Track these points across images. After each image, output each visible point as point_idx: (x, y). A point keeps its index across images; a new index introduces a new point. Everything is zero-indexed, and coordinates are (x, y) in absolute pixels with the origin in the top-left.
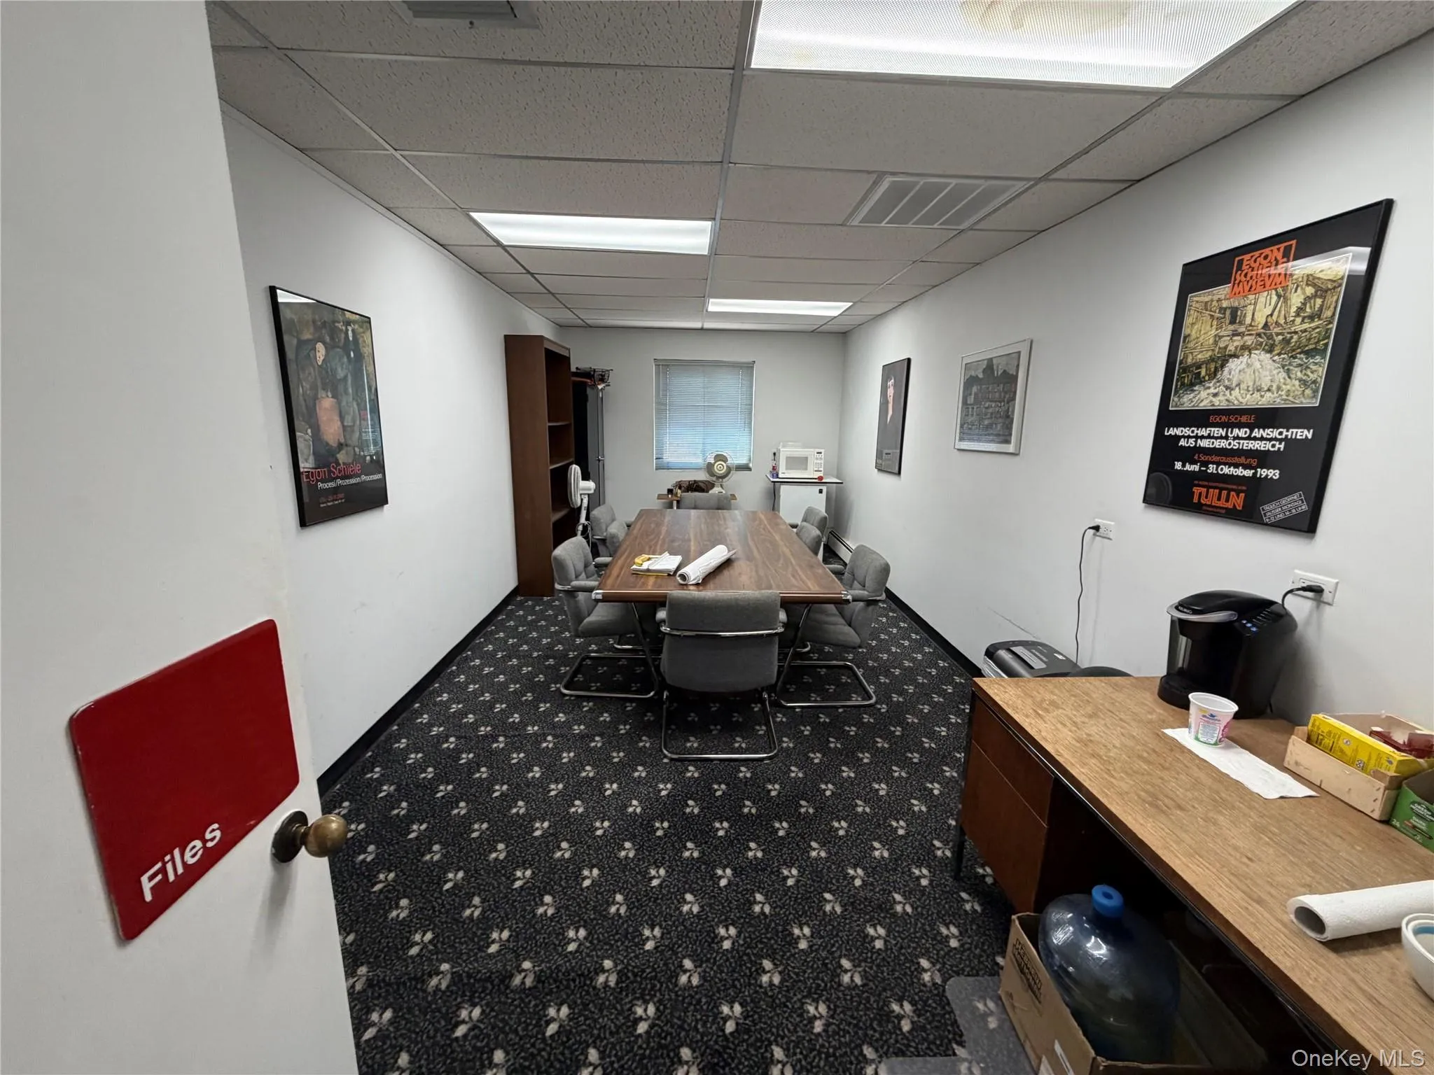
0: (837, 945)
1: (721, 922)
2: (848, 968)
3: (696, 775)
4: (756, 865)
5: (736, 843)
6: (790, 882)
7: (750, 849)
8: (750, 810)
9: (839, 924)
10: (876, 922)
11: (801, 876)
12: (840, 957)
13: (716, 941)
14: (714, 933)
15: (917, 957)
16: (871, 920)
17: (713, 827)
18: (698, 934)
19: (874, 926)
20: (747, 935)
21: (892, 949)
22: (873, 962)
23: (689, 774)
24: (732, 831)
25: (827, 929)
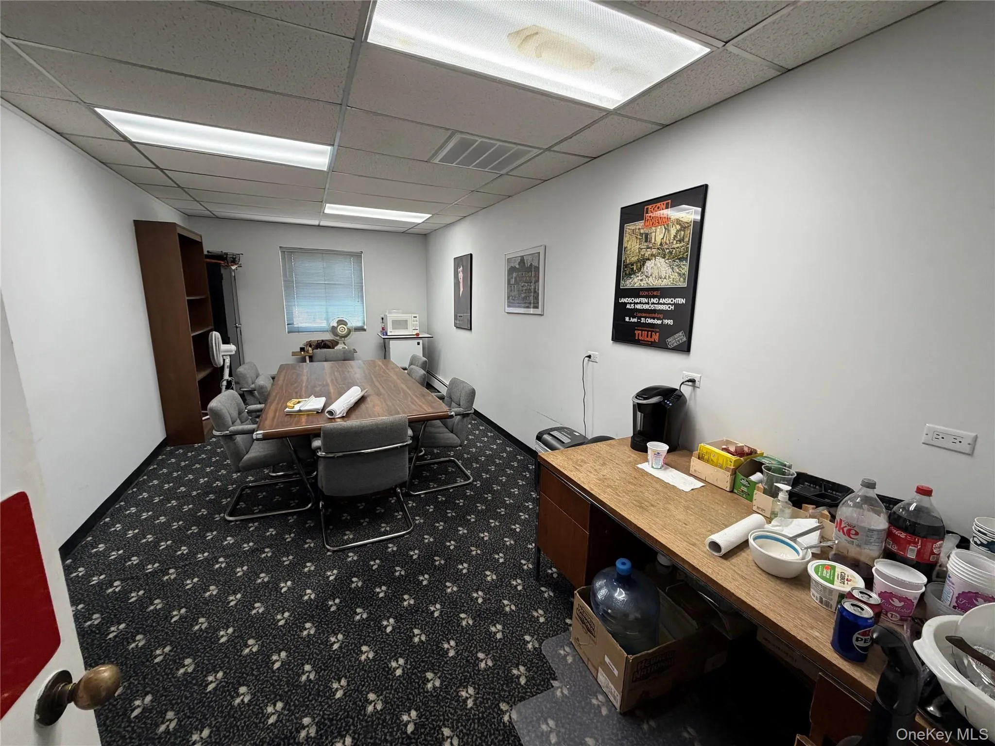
0: (473, 645)
1: (391, 658)
2: (483, 658)
3: (355, 558)
4: (412, 610)
5: (394, 598)
6: (436, 614)
7: (405, 600)
8: (400, 573)
9: (472, 631)
10: (495, 622)
11: (444, 608)
12: (477, 652)
13: (390, 672)
14: (388, 667)
15: (523, 636)
16: (492, 622)
17: (375, 593)
18: (376, 672)
19: (495, 625)
20: (412, 660)
21: (507, 636)
22: (497, 649)
23: (350, 559)
24: (390, 591)
25: (466, 637)
